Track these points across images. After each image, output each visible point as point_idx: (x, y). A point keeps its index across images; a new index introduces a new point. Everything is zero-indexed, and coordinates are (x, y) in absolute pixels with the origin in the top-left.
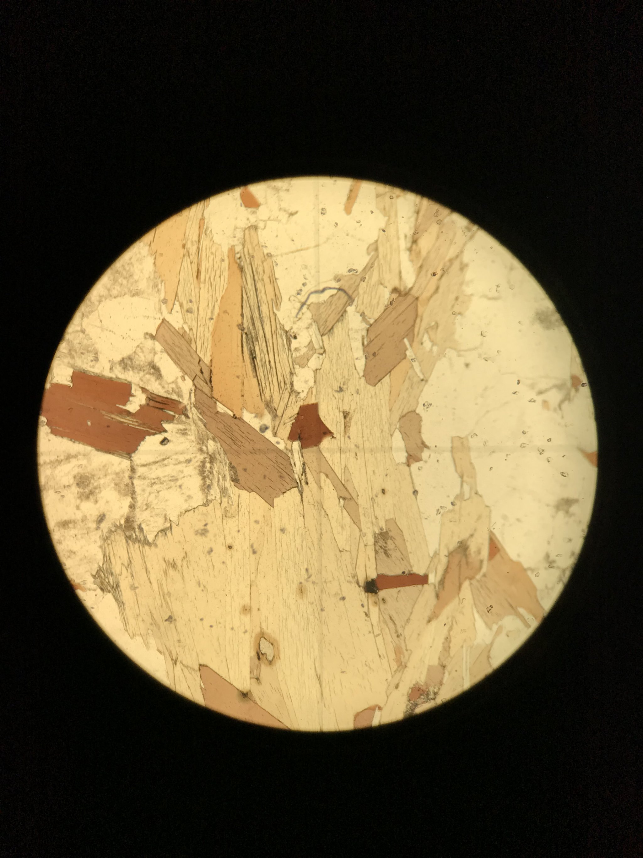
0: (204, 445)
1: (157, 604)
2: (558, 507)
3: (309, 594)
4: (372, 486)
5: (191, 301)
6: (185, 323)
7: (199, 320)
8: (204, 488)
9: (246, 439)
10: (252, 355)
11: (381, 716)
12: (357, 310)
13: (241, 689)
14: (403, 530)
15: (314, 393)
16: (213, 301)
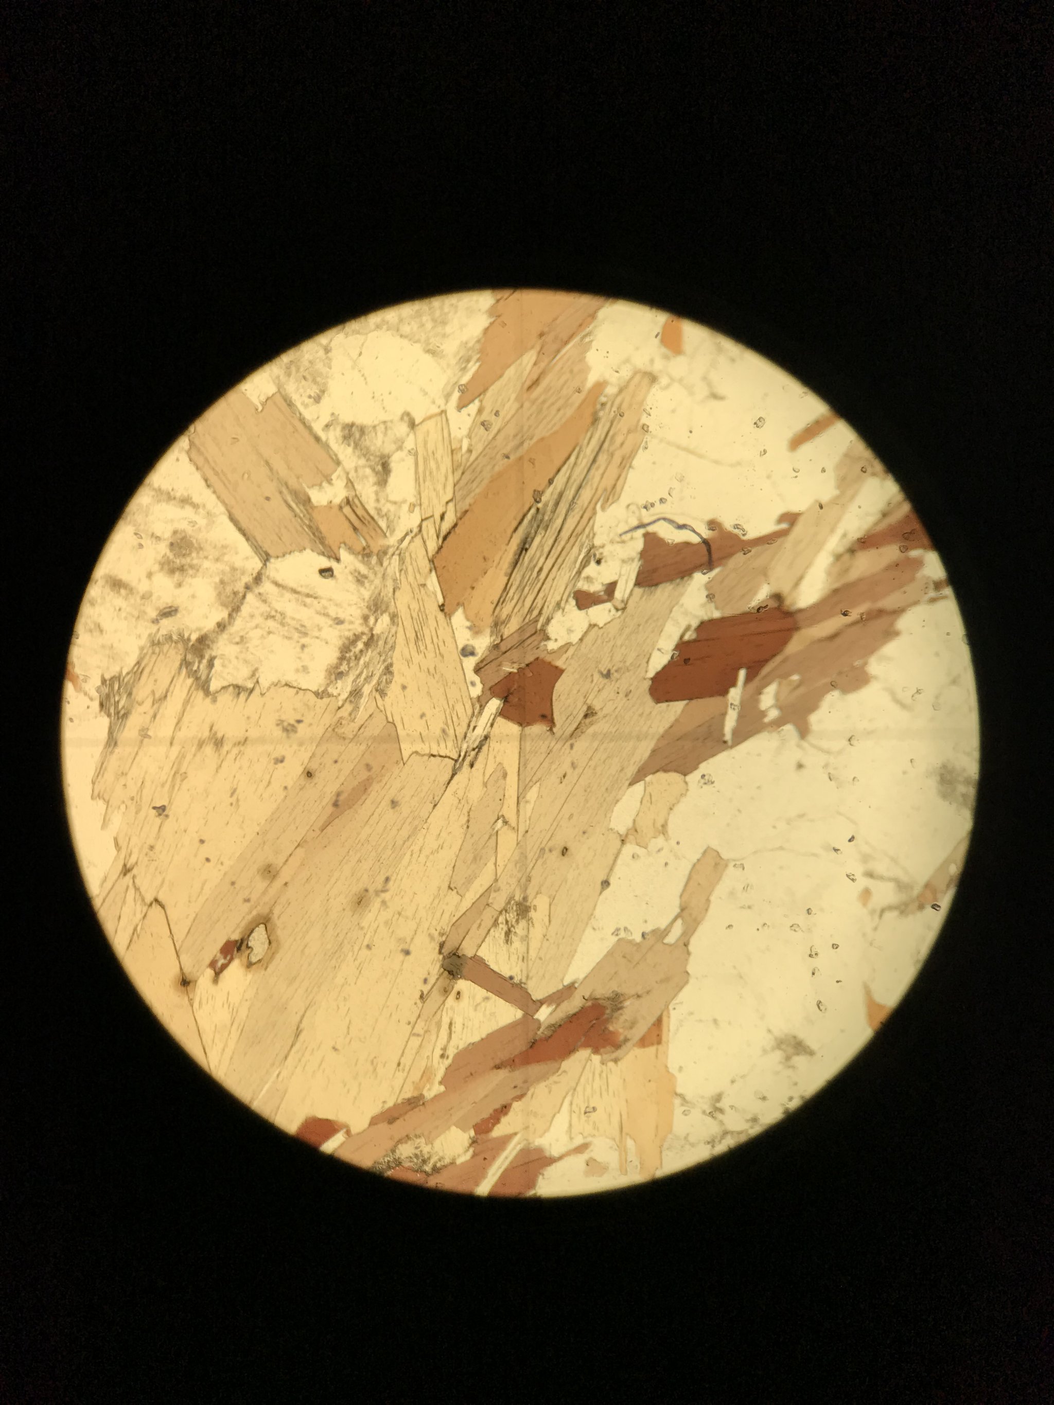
0: (375, 615)
1: (160, 778)
2: (780, 1043)
3: (367, 912)
4: (555, 833)
5: (497, 414)
6: (469, 436)
7: (488, 447)
8: (332, 672)
9: (435, 648)
10: (525, 544)
11: (342, 1144)
12: (708, 586)
13: (186, 970)
14: (552, 923)
15: (570, 653)
16: (527, 435)
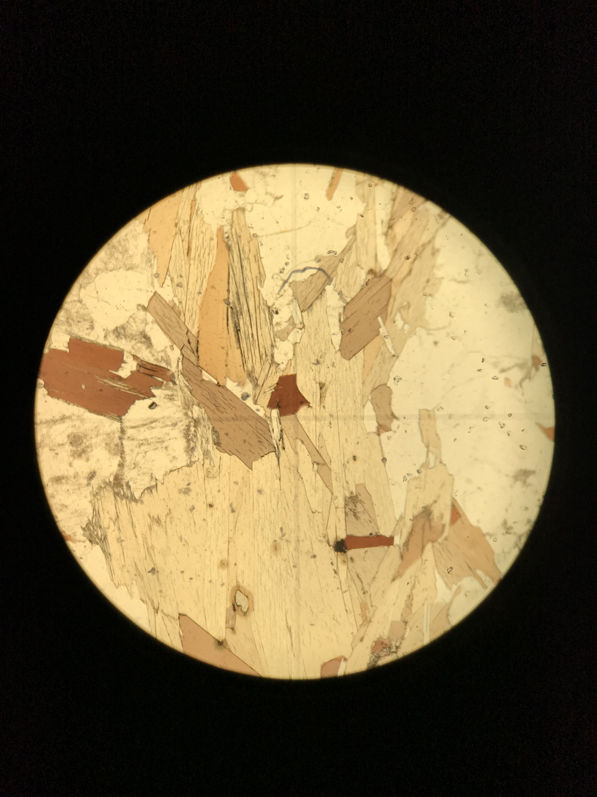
0: (189, 410)
1: (142, 557)
2: (516, 478)
3: (282, 551)
4: (344, 453)
6: (175, 296)
7: (188, 294)
8: (188, 450)
9: (228, 406)
10: (237, 328)
11: (346, 667)
12: (335, 289)
13: (217, 638)
14: (372, 495)
15: (293, 365)
16: (202, 276)
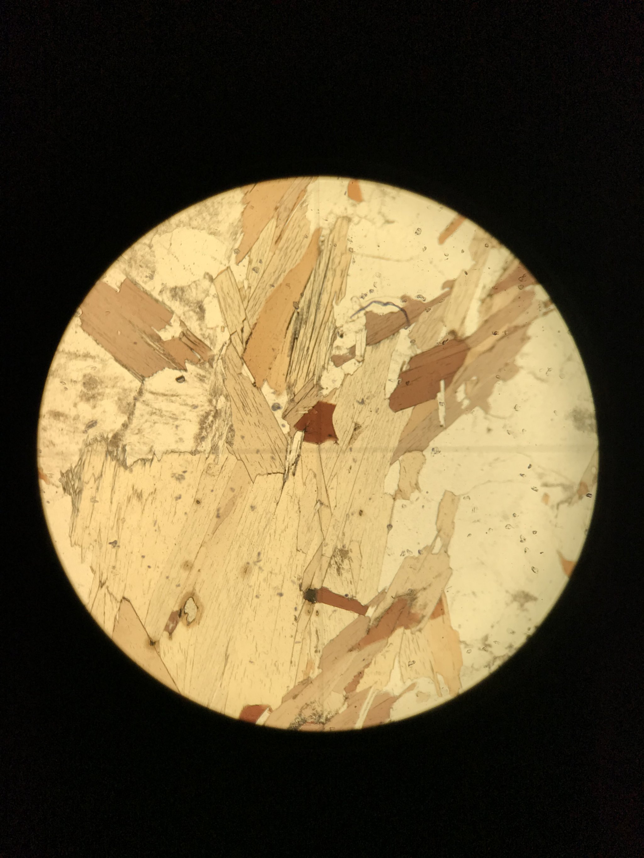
0: (215, 398)
1: (109, 525)
2: (515, 598)
3: (251, 576)
4: (353, 503)
6: (247, 279)
7: (260, 282)
8: (198, 438)
9: (256, 410)
10: (295, 335)
11: (268, 718)
12: (409, 336)
13: (151, 636)
14: (363, 557)
15: (337, 394)
16: (281, 270)
